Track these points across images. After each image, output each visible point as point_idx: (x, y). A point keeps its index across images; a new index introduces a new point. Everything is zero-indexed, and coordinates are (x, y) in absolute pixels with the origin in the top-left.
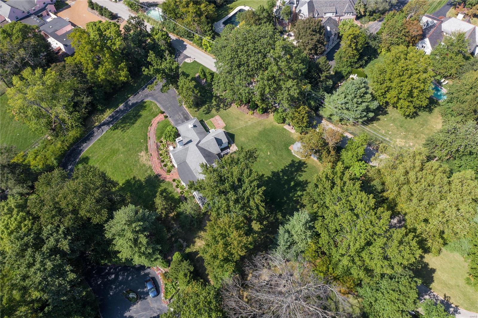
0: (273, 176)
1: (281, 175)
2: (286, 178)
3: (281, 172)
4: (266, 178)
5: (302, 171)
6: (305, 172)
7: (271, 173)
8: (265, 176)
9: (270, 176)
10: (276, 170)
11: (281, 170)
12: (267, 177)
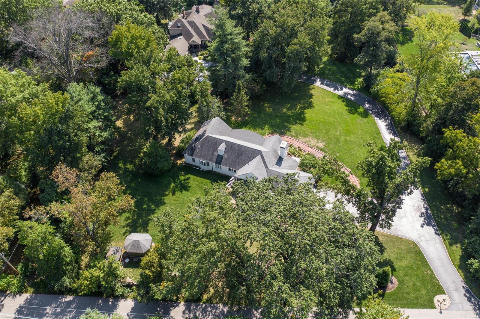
0: (161, 199)
1: (153, 206)
2: (145, 206)
3: (155, 210)
4: (167, 193)
5: (128, 225)
6: (124, 227)
7: (166, 201)
8: (171, 194)
9: (165, 198)
10: (162, 207)
11: (156, 211)
12: (167, 195)
